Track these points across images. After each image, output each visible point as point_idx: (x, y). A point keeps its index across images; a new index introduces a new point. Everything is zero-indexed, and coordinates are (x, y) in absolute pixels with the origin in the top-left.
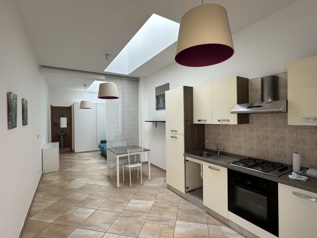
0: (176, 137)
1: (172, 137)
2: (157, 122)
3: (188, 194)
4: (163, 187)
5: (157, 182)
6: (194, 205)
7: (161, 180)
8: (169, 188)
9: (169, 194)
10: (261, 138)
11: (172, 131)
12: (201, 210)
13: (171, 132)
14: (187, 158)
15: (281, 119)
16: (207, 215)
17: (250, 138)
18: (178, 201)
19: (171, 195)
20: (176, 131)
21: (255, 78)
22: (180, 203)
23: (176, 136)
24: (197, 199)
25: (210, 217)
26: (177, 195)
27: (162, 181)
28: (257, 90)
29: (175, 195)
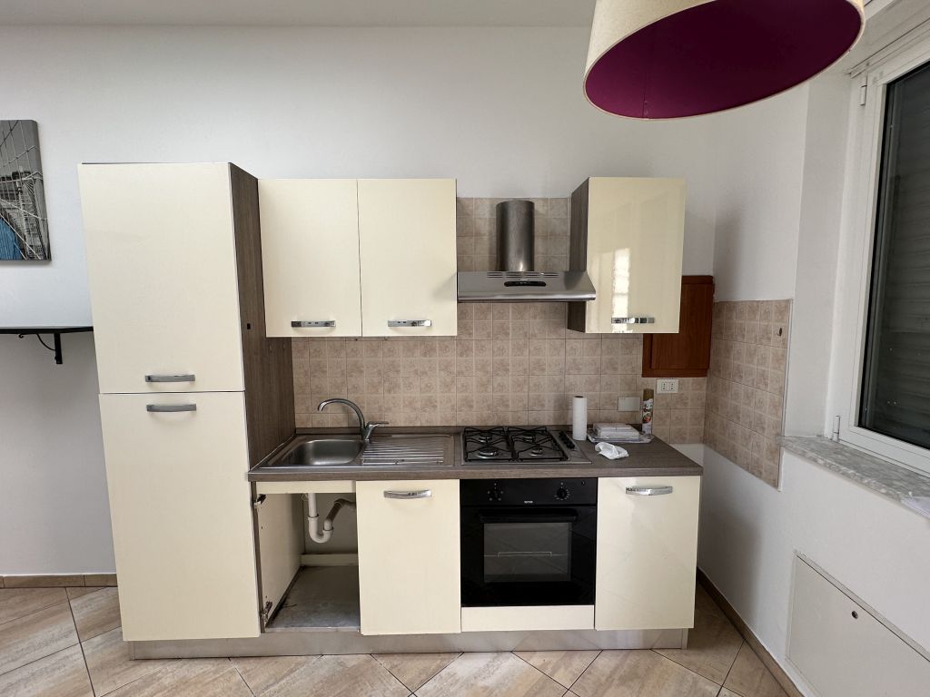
0: (192, 408)
1: (151, 408)
2: (62, 335)
3: (278, 630)
4: (102, 667)
5: (35, 668)
6: (315, 659)
7: (53, 640)
8: (139, 654)
9: (167, 681)
10: (490, 369)
11: (149, 379)
12: (352, 661)
13: (145, 387)
14: (263, 488)
15: (535, 317)
16: (383, 663)
17: (460, 373)
18: (238, 684)
19: (184, 683)
20: (191, 378)
21: (476, 199)
22: (256, 688)
23: (190, 399)
24: (330, 628)
25: (396, 660)
26: (209, 667)
27: (62, 643)
28: (478, 234)
29: (199, 668)
